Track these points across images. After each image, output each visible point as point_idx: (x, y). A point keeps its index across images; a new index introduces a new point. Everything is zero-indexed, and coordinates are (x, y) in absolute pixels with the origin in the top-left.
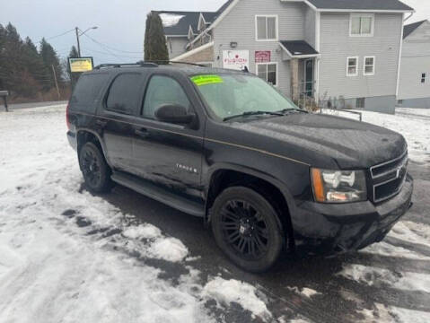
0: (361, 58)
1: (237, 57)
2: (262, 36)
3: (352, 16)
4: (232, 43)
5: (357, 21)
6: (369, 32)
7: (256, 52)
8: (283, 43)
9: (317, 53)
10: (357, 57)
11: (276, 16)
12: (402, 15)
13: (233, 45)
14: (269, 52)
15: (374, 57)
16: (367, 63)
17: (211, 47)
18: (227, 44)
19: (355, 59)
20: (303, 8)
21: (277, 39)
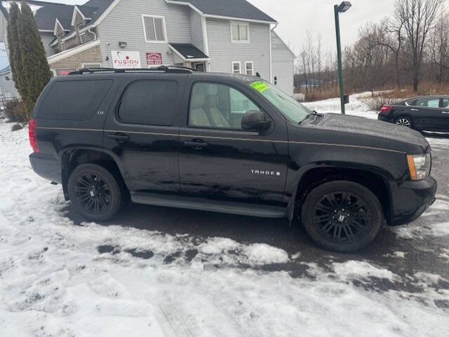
0: (243, 63)
1: (127, 58)
2: (151, 37)
3: (232, 24)
4: (120, 43)
5: (236, 28)
6: (247, 39)
7: (147, 54)
8: (174, 45)
9: (207, 57)
10: (240, 62)
11: (163, 17)
12: (268, 25)
13: (122, 45)
14: (160, 54)
15: (252, 62)
16: (248, 68)
17: (97, 47)
18: (115, 44)
19: (238, 64)
20: (187, 11)
21: (166, 41)
